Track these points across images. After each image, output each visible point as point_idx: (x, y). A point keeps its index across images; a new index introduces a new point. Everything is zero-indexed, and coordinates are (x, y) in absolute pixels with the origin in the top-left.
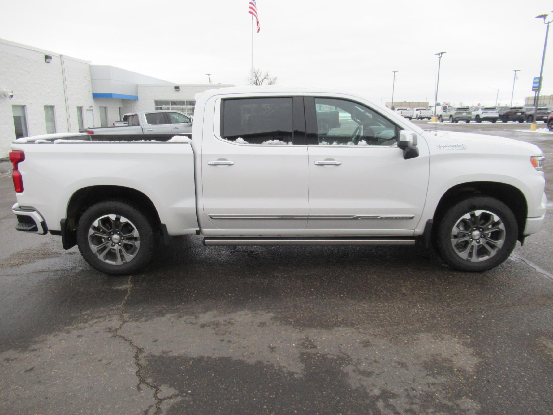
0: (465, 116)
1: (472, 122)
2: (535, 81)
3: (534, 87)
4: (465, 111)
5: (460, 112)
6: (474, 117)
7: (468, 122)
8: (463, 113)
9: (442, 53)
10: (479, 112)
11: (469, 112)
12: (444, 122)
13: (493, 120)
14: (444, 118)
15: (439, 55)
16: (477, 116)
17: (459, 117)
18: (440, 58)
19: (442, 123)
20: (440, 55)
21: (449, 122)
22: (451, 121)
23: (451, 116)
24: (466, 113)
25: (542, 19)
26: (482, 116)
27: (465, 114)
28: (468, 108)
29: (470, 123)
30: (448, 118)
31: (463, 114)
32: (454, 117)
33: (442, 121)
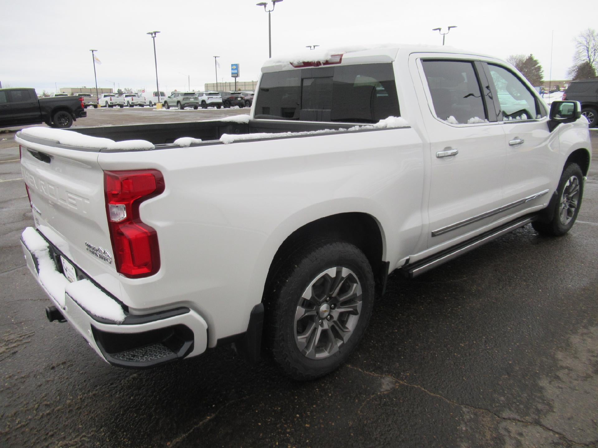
0: (193, 102)
1: (200, 108)
2: (233, 67)
3: (232, 74)
4: (192, 97)
5: (188, 98)
6: (200, 103)
7: (196, 108)
8: (191, 98)
9: (155, 33)
10: (205, 97)
11: (196, 98)
12: (170, 108)
13: (218, 105)
14: (170, 104)
15: (152, 35)
16: (203, 101)
17: (188, 103)
18: (154, 38)
19: (168, 110)
20: (154, 35)
21: (177, 108)
22: (179, 107)
23: (178, 102)
24: (194, 98)
25: (263, 6)
26: (208, 102)
27: (193, 100)
28: (194, 94)
29: (198, 109)
30: (175, 104)
31: (191, 100)
32: (183, 103)
33: (168, 108)
